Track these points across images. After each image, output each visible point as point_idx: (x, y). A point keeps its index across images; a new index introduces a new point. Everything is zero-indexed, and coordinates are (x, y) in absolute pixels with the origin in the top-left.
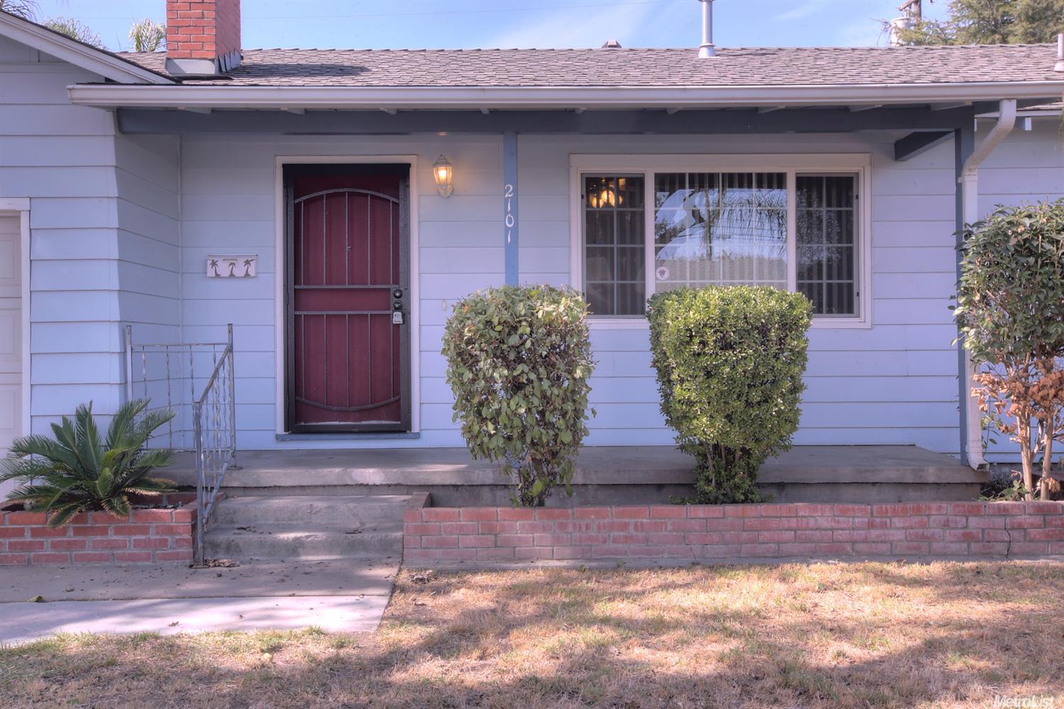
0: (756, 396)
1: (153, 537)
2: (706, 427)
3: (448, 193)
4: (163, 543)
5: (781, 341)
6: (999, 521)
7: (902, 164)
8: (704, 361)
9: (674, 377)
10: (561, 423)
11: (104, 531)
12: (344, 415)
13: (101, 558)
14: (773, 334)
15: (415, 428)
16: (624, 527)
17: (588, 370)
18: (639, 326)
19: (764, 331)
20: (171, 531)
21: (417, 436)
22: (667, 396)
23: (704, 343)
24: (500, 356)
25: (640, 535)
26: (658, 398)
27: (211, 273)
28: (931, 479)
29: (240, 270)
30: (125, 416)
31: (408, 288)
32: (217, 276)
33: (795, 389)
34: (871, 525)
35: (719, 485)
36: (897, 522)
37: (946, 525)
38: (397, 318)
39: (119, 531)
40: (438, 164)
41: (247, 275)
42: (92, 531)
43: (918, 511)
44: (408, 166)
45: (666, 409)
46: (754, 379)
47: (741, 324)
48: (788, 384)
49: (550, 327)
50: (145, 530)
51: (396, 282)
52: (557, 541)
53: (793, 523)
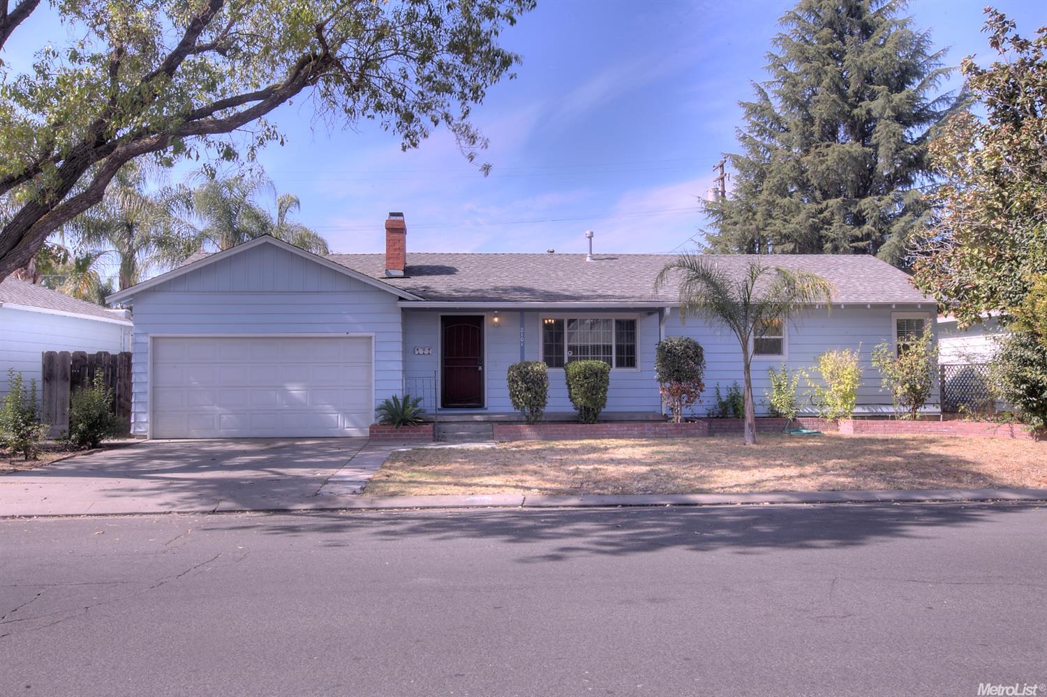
0: (594, 392)
1: (422, 433)
2: (580, 401)
3: (498, 325)
4: (425, 435)
5: (601, 377)
6: (664, 428)
7: (651, 316)
8: (580, 383)
9: (572, 387)
10: (540, 399)
11: (408, 431)
12: (460, 402)
13: (408, 439)
14: (599, 375)
15: (486, 406)
16: (557, 430)
17: (547, 386)
18: (562, 370)
19: (596, 374)
20: (427, 431)
21: (486, 409)
22: (570, 393)
23: (580, 378)
24: (524, 381)
25: (562, 433)
26: (568, 394)
27: (417, 353)
28: (651, 419)
29: (426, 352)
30: (406, 399)
31: (483, 358)
32: (419, 354)
33: (606, 390)
34: (628, 430)
35: (585, 419)
36: (636, 429)
37: (649, 430)
38: (480, 368)
39: (412, 431)
40: (494, 317)
41: (429, 354)
42: (404, 431)
43: (642, 426)
44: (483, 316)
45: (570, 397)
46: (594, 388)
47: (590, 372)
48: (603, 389)
49: (538, 372)
50: (419, 431)
51: (479, 356)
52: (538, 434)
53: (606, 429)
